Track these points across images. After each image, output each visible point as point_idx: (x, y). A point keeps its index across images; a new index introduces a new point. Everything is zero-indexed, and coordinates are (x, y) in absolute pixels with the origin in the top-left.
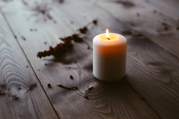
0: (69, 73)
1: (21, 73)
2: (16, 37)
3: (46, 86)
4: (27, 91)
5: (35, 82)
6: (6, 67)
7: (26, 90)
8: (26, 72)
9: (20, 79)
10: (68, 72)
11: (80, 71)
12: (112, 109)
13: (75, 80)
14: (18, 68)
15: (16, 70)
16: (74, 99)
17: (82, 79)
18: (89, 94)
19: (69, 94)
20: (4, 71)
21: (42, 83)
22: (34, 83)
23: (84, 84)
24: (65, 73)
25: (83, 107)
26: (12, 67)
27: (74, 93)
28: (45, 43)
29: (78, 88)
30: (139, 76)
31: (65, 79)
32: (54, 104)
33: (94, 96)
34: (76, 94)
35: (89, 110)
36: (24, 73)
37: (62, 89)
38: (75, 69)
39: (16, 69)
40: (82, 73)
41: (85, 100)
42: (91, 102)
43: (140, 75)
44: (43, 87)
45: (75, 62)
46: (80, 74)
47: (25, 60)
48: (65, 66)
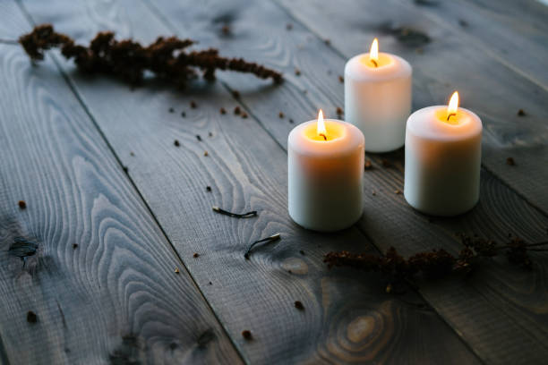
0: (289, 291)
1: (165, 295)
2: (126, 170)
3: (237, 337)
4: (194, 354)
5: (207, 324)
6: (123, 277)
7: (189, 352)
8: (177, 291)
9: (168, 314)
10: (287, 288)
11: (317, 282)
13: (311, 314)
14: (154, 280)
15: (149, 284)
17: (326, 308)
20: (120, 289)
21: (226, 327)
22: (207, 327)
24: (278, 291)
26: (138, 274)
27: (313, 356)
28: (209, 189)
31: (283, 311)
34: (318, 358)
36: (174, 294)
38: (301, 276)
39: (150, 281)
40: (324, 291)
44: (232, 337)
45: (299, 254)
46: (318, 293)
47: (167, 251)
48: (276, 266)
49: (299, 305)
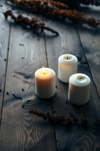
2: (8, 49)
3: (5, 93)
8: (0, 79)
10: (23, 85)
11: (31, 85)
12: (32, 118)
13: (24, 92)
16: (15, 106)
17: (28, 92)
18: (26, 104)
19: (15, 102)
21: (5, 90)
22: (1, 89)
23: (27, 97)
24: (21, 85)
25: (18, 113)
27: (18, 101)
28: (23, 58)
29: (22, 98)
30: (62, 98)
31: (19, 90)
32: (4, 106)
33: (28, 106)
34: (19, 102)
35: (20, 115)
37: (13, 97)
38: (28, 83)
40: (31, 88)
41: (22, 108)
42: (23, 111)
43: (64, 97)
45: (31, 78)
46: (29, 88)
47: (4, 70)
48: (25, 80)
49: (23, 90)
